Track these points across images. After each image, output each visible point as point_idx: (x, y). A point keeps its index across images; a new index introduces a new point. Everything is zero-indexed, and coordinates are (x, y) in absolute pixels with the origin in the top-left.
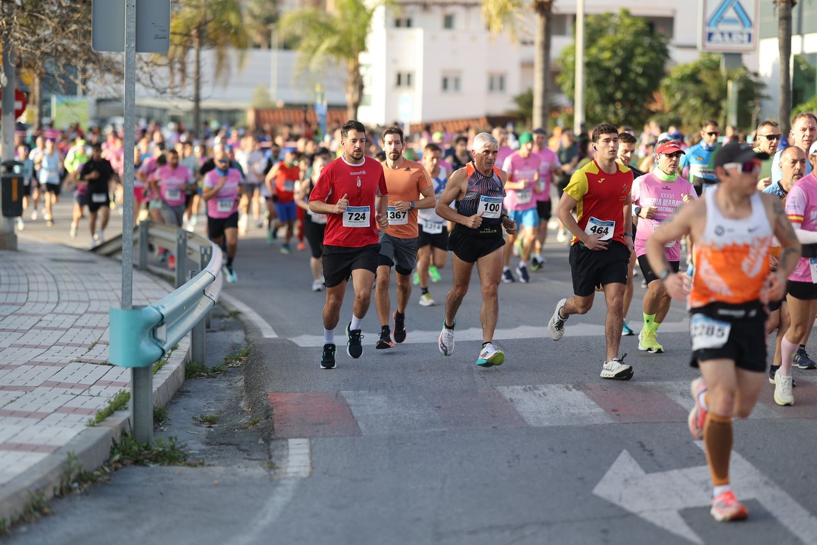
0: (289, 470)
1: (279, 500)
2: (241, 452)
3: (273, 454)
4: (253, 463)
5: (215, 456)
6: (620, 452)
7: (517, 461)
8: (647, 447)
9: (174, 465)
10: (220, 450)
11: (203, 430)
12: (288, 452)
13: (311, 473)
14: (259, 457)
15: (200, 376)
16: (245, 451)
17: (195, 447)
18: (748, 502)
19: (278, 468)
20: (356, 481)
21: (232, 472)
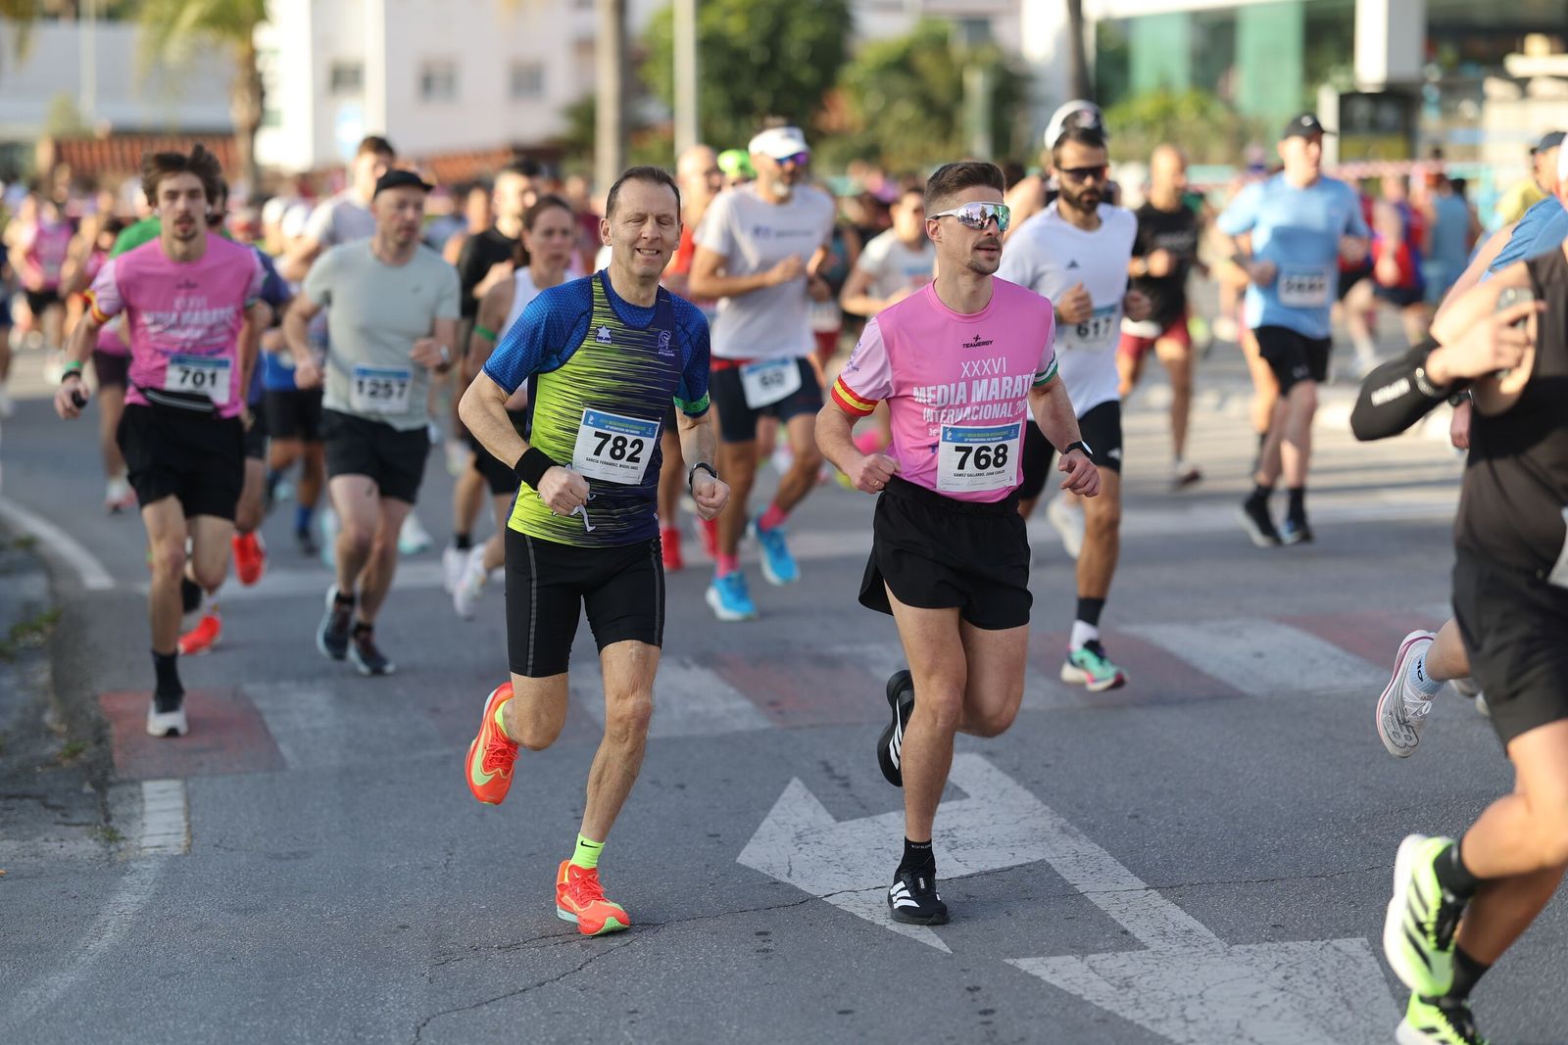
0: (145, 842)
1: (128, 900)
2: (49, 812)
3: (113, 812)
4: (74, 830)
6: (787, 782)
8: (837, 772)
10: (7, 809)
12: (143, 807)
13: (189, 846)
14: (86, 820)
16: (56, 807)
18: (1032, 868)
19: (123, 838)
20: (278, 857)
21: (33, 850)
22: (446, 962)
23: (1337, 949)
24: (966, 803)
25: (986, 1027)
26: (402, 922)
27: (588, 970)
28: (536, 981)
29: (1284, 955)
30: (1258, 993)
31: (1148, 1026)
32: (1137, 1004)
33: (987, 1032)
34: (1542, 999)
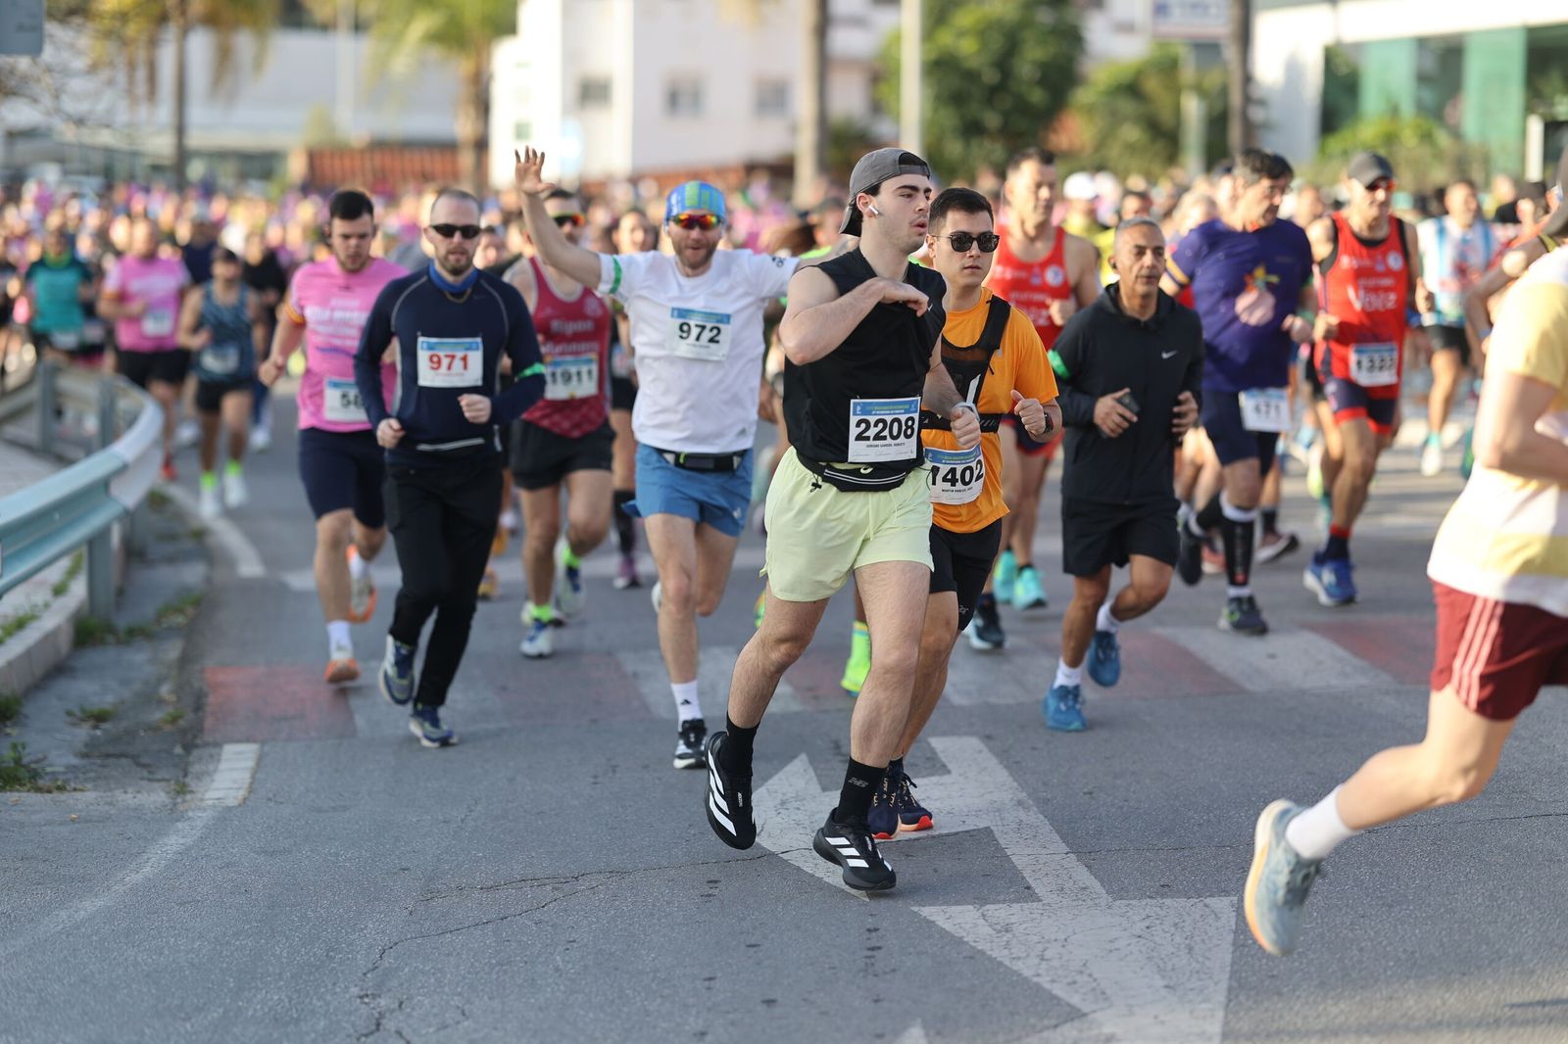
0: (210, 795)
1: (174, 842)
2: (139, 769)
3: (191, 769)
4: (156, 785)
5: (92, 775)
6: (793, 757)
7: (610, 775)
9: (11, 791)
10: (103, 766)
11: (84, 732)
12: (217, 766)
13: (245, 799)
14: (167, 777)
15: (103, 642)
16: (146, 766)
17: (60, 760)
18: (975, 833)
19: (192, 792)
20: (320, 810)
21: (109, 800)
22: (431, 899)
23: (1206, 906)
24: (946, 779)
25: (868, 961)
26: (404, 865)
27: (549, 908)
28: (501, 915)
29: (1159, 909)
30: (1116, 939)
31: (1007, 962)
32: (1007, 945)
33: (866, 964)
34: (1361, 950)
